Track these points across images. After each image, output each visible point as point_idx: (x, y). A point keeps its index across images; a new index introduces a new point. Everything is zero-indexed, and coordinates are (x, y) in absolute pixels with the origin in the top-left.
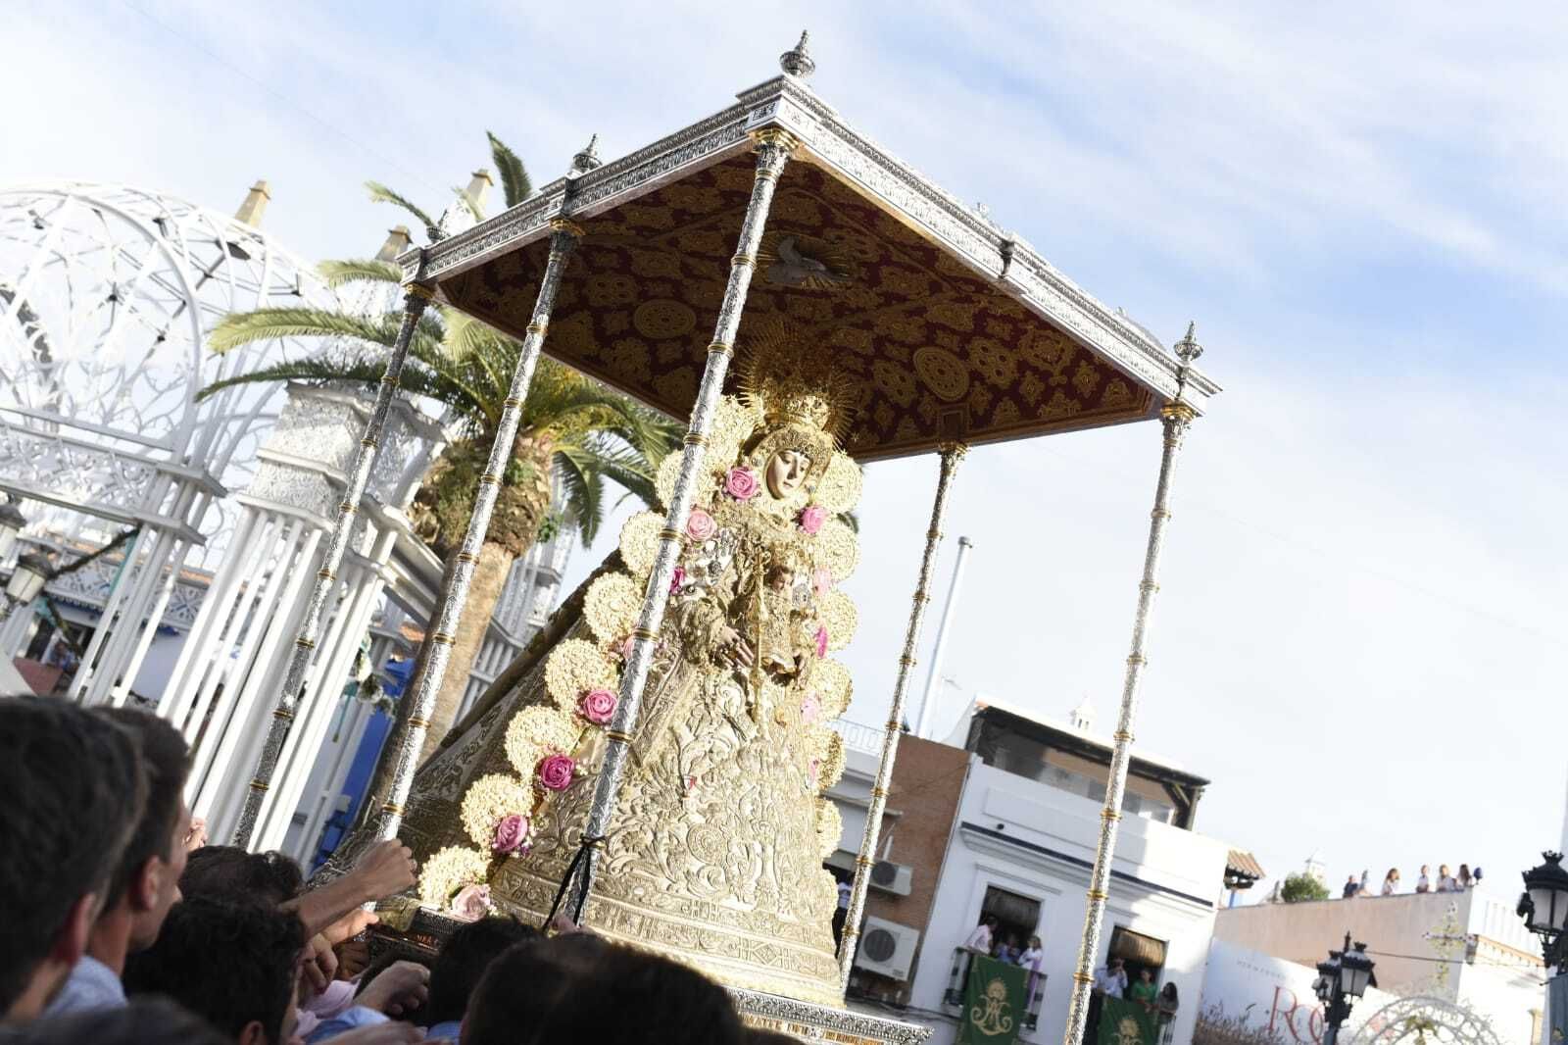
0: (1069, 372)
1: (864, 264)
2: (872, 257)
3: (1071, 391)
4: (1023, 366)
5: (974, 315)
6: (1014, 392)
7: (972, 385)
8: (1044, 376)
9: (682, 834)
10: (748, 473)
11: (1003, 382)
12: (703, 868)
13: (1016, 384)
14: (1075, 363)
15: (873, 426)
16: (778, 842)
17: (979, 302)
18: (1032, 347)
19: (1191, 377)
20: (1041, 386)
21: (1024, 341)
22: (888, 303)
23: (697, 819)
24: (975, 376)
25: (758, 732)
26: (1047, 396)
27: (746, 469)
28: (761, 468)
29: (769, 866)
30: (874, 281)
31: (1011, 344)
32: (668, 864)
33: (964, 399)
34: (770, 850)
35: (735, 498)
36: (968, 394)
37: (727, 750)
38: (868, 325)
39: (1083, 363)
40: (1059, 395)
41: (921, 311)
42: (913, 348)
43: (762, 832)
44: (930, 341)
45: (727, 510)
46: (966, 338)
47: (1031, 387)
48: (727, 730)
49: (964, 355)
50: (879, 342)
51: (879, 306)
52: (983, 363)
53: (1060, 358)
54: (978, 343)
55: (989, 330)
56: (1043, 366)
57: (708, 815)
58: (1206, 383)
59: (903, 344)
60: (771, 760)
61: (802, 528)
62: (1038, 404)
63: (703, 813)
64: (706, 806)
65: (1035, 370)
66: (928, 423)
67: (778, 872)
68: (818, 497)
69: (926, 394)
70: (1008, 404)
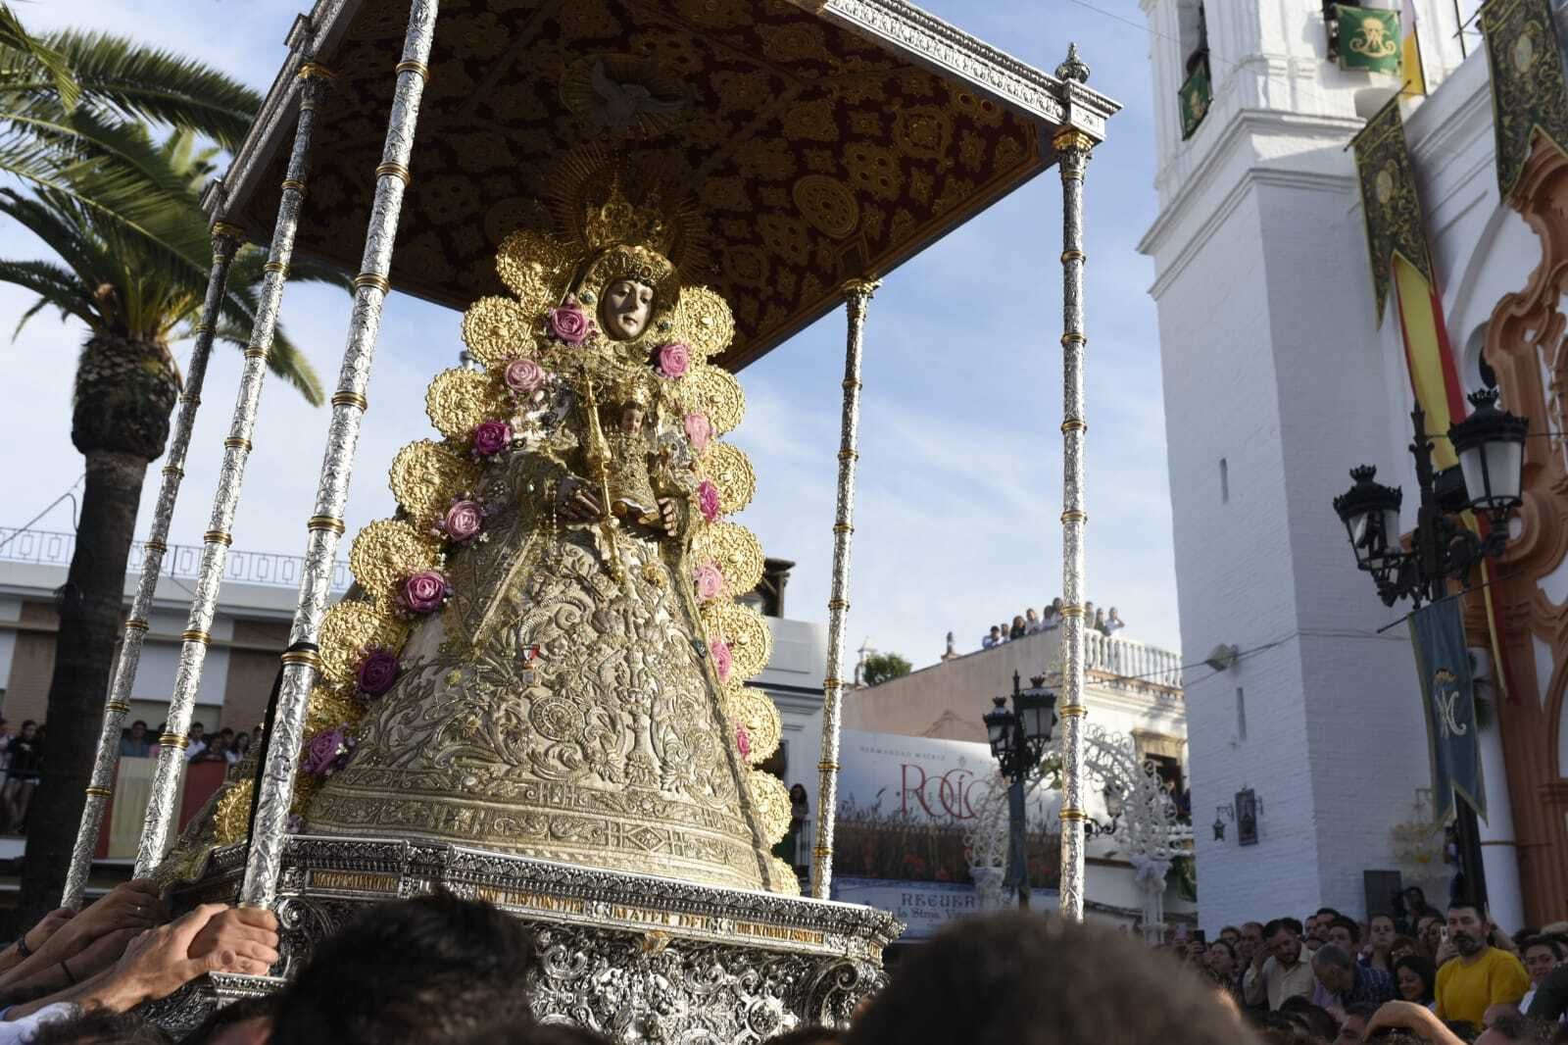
0: (953, 151)
1: (689, 78)
2: (695, 64)
3: (960, 172)
4: (906, 164)
5: (833, 113)
6: (905, 200)
7: (862, 209)
8: (930, 166)
9: (524, 709)
10: (577, 311)
11: (891, 193)
12: (552, 746)
13: (905, 188)
14: (957, 136)
15: (778, 299)
16: (656, 710)
17: (831, 91)
18: (907, 135)
19: (1077, 94)
20: (930, 180)
21: (897, 127)
22: (738, 128)
23: (541, 693)
24: (863, 197)
25: (620, 590)
26: (937, 190)
27: (573, 307)
28: (594, 306)
29: (646, 737)
30: (712, 101)
31: (885, 140)
32: (507, 746)
33: (858, 228)
34: (645, 721)
35: (565, 342)
36: (861, 221)
37: (578, 613)
38: (730, 169)
39: (965, 132)
40: (950, 180)
41: (775, 128)
42: (788, 184)
43: (633, 700)
44: (803, 170)
45: (557, 355)
46: (837, 149)
47: (921, 185)
48: (576, 591)
49: (842, 174)
50: (753, 186)
51: (730, 135)
52: (864, 176)
53: (940, 137)
54: (852, 150)
55: (857, 130)
56: (927, 155)
57: (557, 688)
58: (1100, 102)
59: (776, 183)
60: (641, 621)
61: (659, 370)
62: (931, 200)
63: (549, 685)
64: (553, 677)
65: (919, 164)
66: (829, 272)
67: (660, 746)
68: (677, 336)
69: (820, 239)
70: (903, 214)
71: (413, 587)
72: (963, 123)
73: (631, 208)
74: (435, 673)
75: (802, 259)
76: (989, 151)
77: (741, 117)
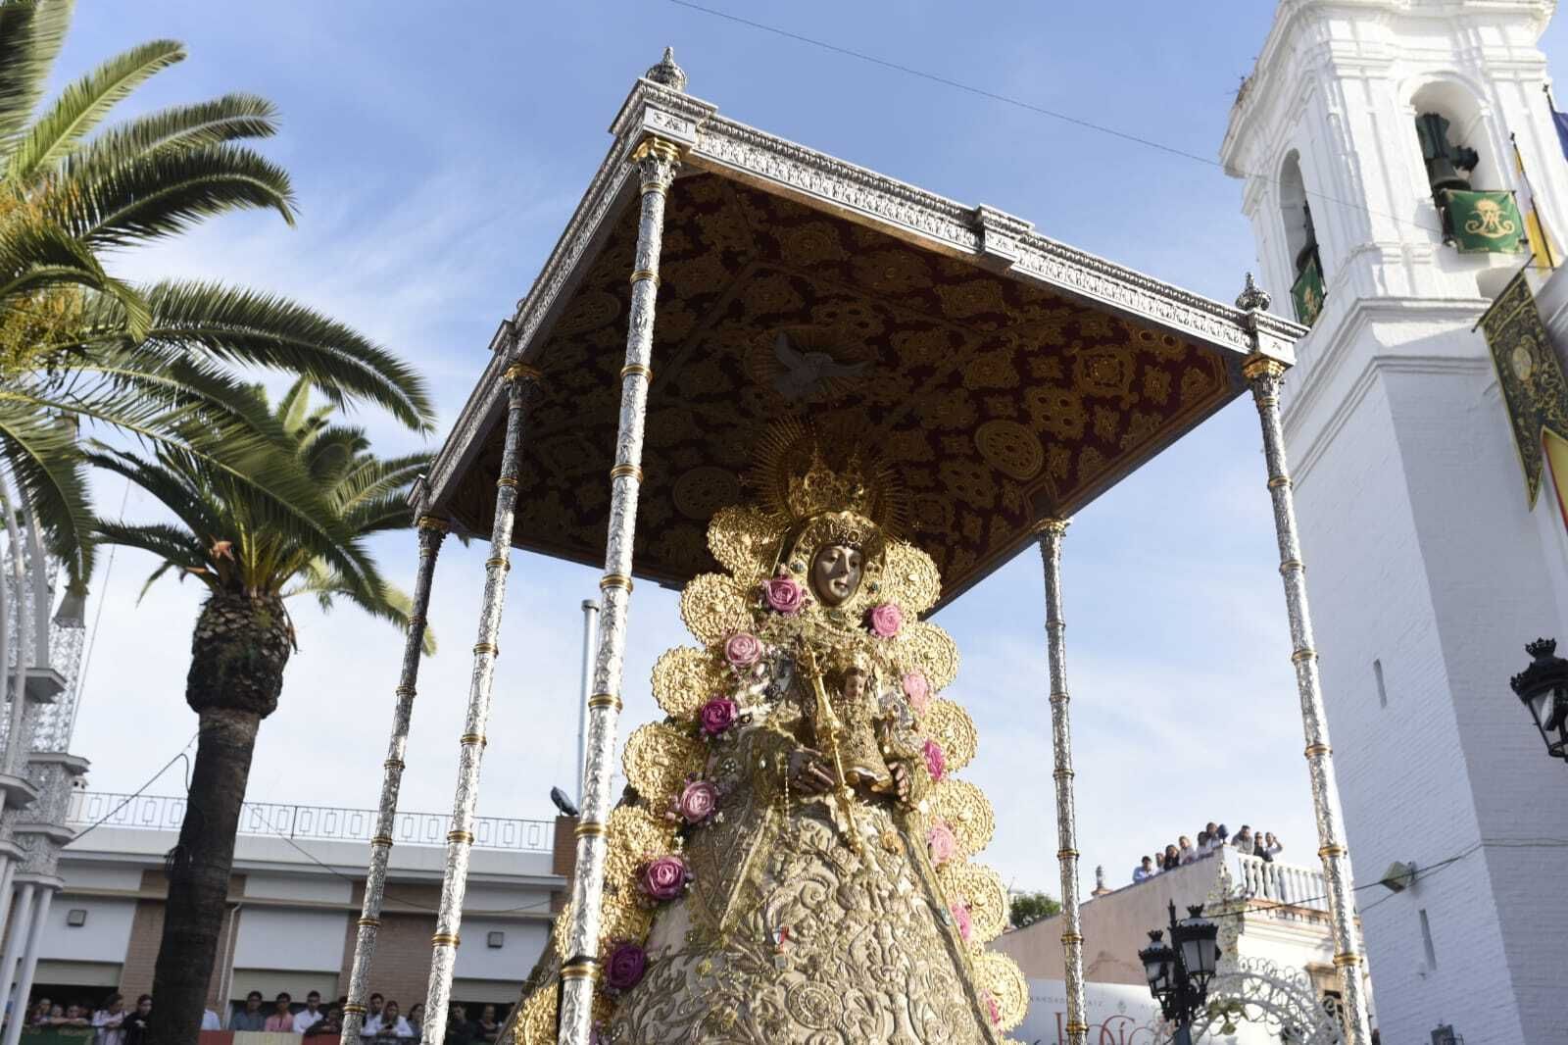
0: (1137, 386)
1: (870, 341)
2: (875, 328)
3: (1145, 406)
4: (1089, 403)
5: (1013, 361)
6: (1090, 437)
7: (1046, 450)
8: (1114, 403)
9: (780, 998)
10: (788, 581)
11: (1076, 432)
12: (813, 1035)
13: (1089, 427)
14: (1140, 373)
15: (966, 543)
16: (912, 987)
17: (1011, 341)
18: (1088, 375)
19: (1262, 323)
20: (1116, 416)
21: (1078, 368)
22: (919, 383)
23: (796, 978)
24: (1047, 438)
25: (861, 862)
26: (1124, 424)
27: (785, 577)
28: (805, 574)
29: (904, 1017)
30: (892, 360)
31: (1066, 382)
32: (767, 1039)
33: (1044, 469)
34: (902, 1000)
35: (780, 613)
36: (1046, 461)
37: (822, 890)
38: (911, 422)
39: (1148, 368)
40: (1137, 415)
41: (955, 379)
42: (970, 432)
43: (887, 979)
44: (984, 417)
45: (774, 627)
46: (1017, 394)
47: (1106, 423)
48: (817, 867)
49: (1024, 418)
50: (934, 437)
51: (912, 391)
52: (1047, 418)
53: (1122, 375)
54: (1032, 394)
55: (1036, 374)
56: (1110, 393)
57: (811, 971)
58: (1287, 328)
59: (959, 432)
60: (885, 894)
61: (873, 632)
62: (1118, 436)
63: (803, 970)
64: (805, 961)
65: (1102, 401)
66: (1018, 512)
68: (886, 596)
69: (1005, 481)
70: (1089, 452)
71: (654, 872)
72: (1144, 358)
73: (832, 474)
74: (686, 963)
75: (988, 502)
76: (1175, 384)
77: (921, 373)
